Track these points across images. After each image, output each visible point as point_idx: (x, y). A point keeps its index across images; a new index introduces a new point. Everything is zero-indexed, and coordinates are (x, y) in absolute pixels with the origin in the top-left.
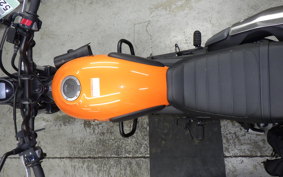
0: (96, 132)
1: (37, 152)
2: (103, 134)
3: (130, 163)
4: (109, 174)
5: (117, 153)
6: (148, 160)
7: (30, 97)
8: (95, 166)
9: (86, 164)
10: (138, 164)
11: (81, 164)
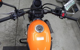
0: (25, 28)
1: (16, 18)
2: (25, 30)
3: (14, 39)
4: (11, 32)
5: (18, 35)
6: (14, 46)
7: (36, 13)
8: (14, 27)
9: (15, 24)
10: (13, 42)
11: (15, 22)
